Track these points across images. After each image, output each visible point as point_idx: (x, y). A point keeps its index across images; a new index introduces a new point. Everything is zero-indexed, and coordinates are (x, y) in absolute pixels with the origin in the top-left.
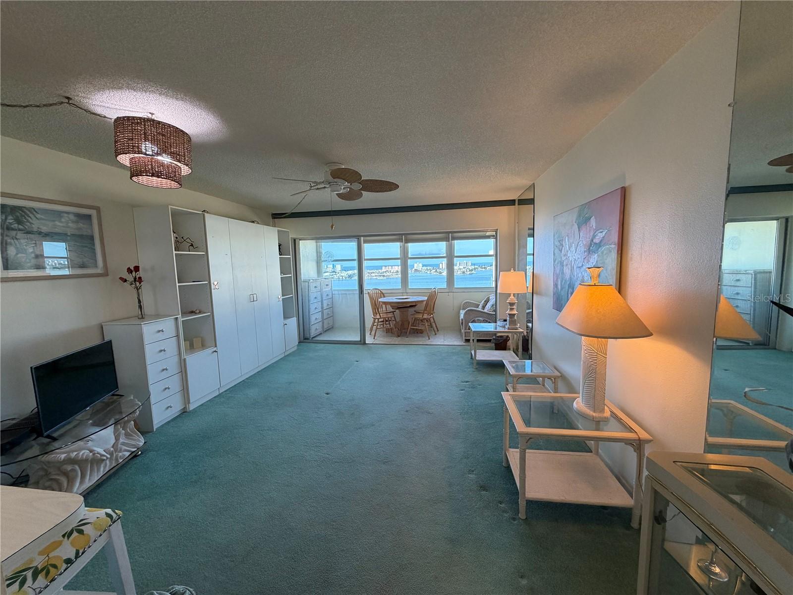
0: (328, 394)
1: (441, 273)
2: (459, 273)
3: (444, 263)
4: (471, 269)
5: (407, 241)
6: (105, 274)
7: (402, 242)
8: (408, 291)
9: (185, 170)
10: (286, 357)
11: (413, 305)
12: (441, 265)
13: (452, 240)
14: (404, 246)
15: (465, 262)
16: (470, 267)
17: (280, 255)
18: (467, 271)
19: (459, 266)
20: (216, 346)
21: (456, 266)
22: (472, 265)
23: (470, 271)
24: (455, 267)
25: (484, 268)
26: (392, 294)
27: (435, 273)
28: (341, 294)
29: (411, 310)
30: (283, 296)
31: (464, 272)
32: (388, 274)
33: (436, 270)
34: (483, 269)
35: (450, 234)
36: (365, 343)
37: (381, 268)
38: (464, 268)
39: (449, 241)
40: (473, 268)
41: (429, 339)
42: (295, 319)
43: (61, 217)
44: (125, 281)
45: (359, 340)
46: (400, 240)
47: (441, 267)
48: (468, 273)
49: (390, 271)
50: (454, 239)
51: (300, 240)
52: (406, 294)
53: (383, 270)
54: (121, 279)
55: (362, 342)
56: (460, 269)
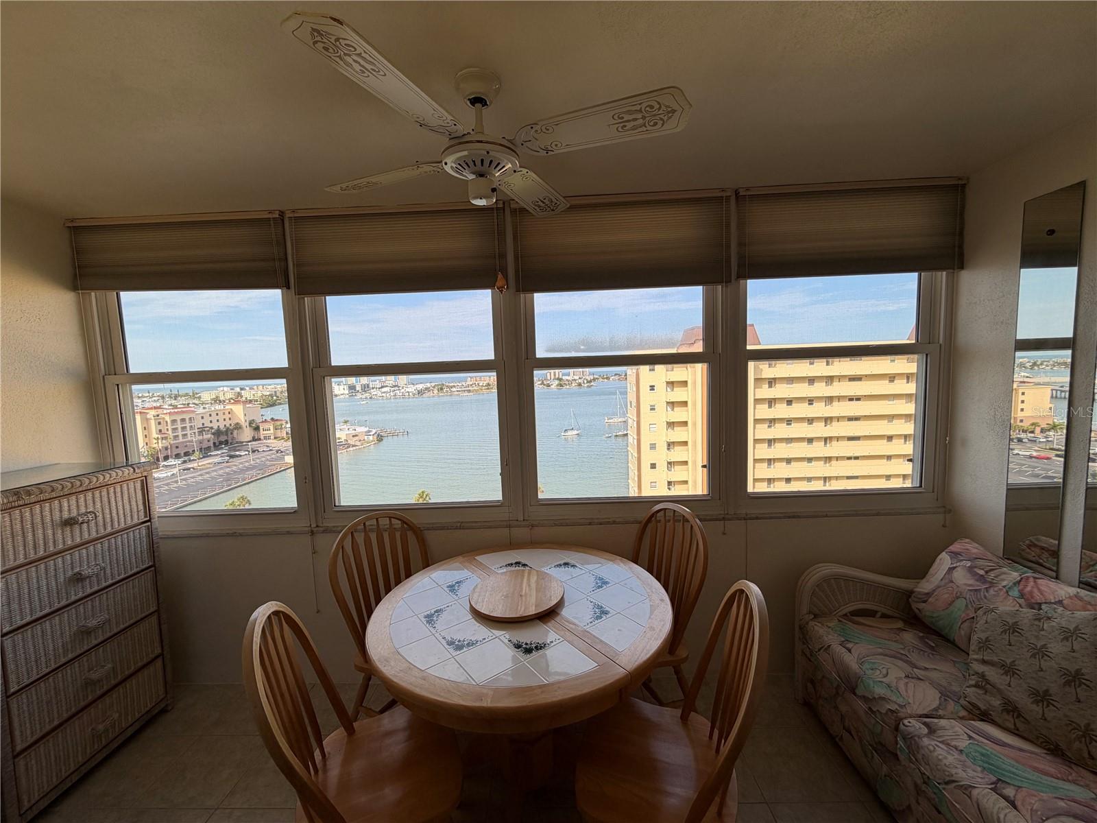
2: (573, 385)
4: (589, 379)
12: (548, 374)
16: (587, 378)
18: (584, 383)
22: (590, 374)
23: (588, 382)
31: (580, 385)
38: (580, 378)
47: (549, 378)
56: (575, 380)
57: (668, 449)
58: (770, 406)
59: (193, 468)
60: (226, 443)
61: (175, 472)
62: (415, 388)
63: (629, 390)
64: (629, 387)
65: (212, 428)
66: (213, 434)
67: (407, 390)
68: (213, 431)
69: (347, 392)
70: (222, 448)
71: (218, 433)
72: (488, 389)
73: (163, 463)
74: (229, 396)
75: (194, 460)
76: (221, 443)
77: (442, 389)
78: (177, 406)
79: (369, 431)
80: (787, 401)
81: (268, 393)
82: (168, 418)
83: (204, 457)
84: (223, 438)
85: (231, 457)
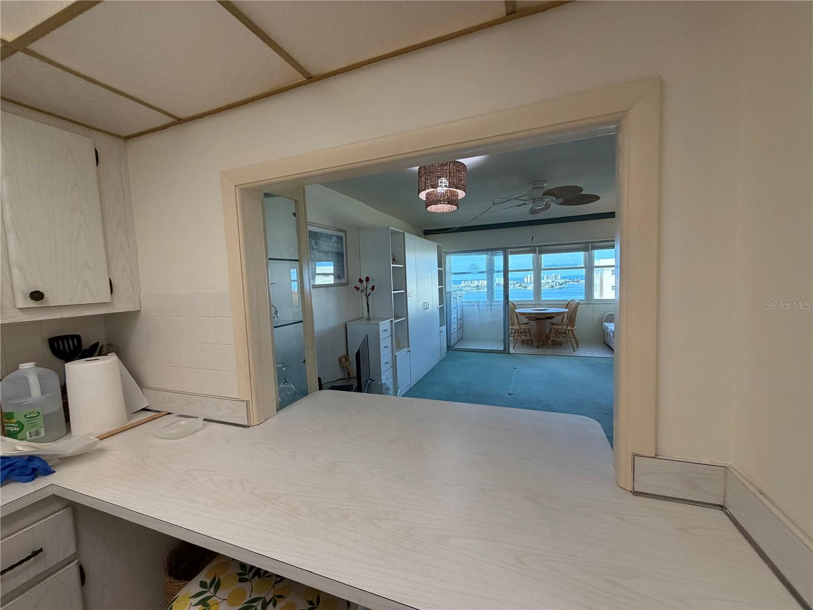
0: (510, 394)
1: (526, 287)
2: (547, 287)
3: (529, 276)
4: (561, 282)
5: (541, 252)
6: (347, 284)
7: (536, 253)
8: (541, 303)
9: (461, 194)
10: (441, 361)
11: (550, 317)
12: (525, 279)
13: (592, 250)
14: (538, 257)
15: (553, 275)
16: (559, 281)
17: (439, 267)
18: (556, 285)
19: (547, 280)
20: (408, 347)
21: (543, 279)
22: (561, 278)
23: (559, 284)
24: (543, 281)
25: (577, 281)
26: (524, 305)
27: (519, 288)
28: (486, 305)
29: (548, 321)
30: (439, 305)
31: (552, 287)
32: (468, 289)
33: (521, 285)
34: (576, 283)
35: (590, 245)
36: (509, 353)
37: (459, 282)
38: (553, 281)
39: (588, 251)
40: (563, 281)
41: (574, 351)
42: (445, 327)
43: (331, 239)
44: (358, 289)
45: (502, 349)
46: (533, 251)
47: (526, 281)
48: (557, 287)
49: (470, 286)
50: (594, 248)
51: (446, 254)
52: (539, 306)
53: (462, 285)
54: (356, 287)
55: (507, 352)
56: (548, 283)
72: (478, 289)
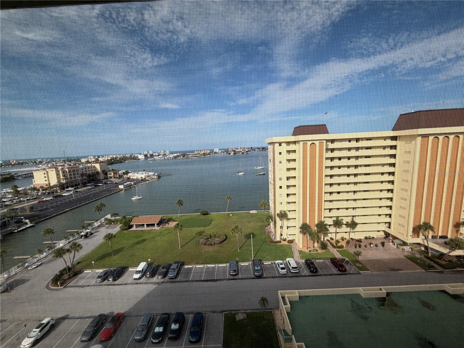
57: (287, 180)
58: (331, 161)
59: (79, 191)
60: (93, 180)
61: (71, 193)
62: (172, 155)
63: (269, 155)
64: (269, 153)
65: (86, 174)
66: (87, 176)
67: (170, 156)
68: (87, 175)
69: (144, 158)
70: (91, 183)
71: (89, 176)
73: (66, 189)
74: (93, 160)
75: (79, 188)
76: (91, 180)
77: (184, 156)
78: (71, 164)
79: (154, 174)
80: (339, 158)
81: (110, 159)
82: (67, 170)
83: (84, 186)
84: (92, 178)
85: (96, 186)
